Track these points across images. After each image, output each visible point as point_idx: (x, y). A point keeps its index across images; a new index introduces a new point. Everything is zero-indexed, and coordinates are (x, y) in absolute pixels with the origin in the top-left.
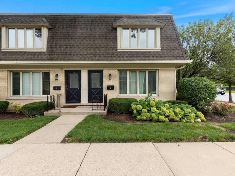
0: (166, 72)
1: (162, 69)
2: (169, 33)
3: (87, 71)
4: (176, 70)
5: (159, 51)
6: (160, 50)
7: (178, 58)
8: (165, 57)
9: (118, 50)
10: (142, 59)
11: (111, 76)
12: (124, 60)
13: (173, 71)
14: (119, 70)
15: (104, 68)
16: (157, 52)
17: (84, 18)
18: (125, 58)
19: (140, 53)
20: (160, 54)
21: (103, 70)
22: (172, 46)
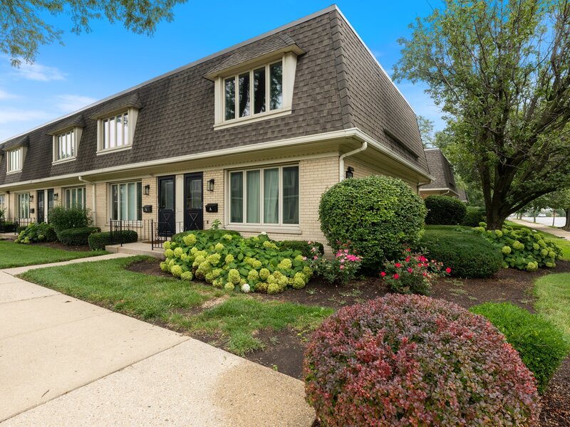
0: (317, 167)
1: (307, 160)
2: (319, 62)
3: (183, 176)
4: (342, 157)
5: (289, 117)
6: (290, 113)
7: (329, 126)
8: (299, 127)
9: (215, 129)
10: (252, 142)
11: (214, 183)
12: (221, 148)
13: (333, 162)
14: (228, 170)
15: (203, 167)
16: (283, 119)
17: (180, 77)
18: (223, 143)
19: (250, 129)
20: (287, 124)
21: (203, 172)
22: (319, 97)
